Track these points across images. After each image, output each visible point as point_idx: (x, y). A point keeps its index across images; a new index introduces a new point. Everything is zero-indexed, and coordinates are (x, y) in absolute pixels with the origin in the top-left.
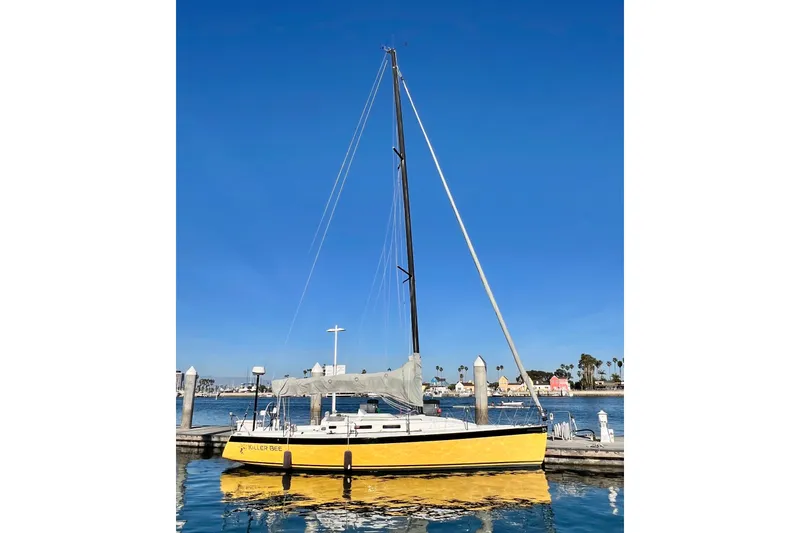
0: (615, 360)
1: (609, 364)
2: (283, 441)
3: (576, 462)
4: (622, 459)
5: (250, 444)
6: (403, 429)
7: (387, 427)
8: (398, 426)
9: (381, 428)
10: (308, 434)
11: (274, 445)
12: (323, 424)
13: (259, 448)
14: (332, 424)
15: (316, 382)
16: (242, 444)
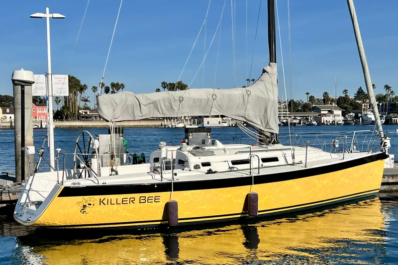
1: (95, 89)
3: (395, 188)
5: (102, 197)
6: (281, 161)
7: (264, 160)
8: (276, 159)
9: (261, 162)
10: (183, 176)
11: (147, 195)
12: (193, 160)
13: (120, 201)
14: (205, 159)
15: (164, 100)
16: (87, 197)
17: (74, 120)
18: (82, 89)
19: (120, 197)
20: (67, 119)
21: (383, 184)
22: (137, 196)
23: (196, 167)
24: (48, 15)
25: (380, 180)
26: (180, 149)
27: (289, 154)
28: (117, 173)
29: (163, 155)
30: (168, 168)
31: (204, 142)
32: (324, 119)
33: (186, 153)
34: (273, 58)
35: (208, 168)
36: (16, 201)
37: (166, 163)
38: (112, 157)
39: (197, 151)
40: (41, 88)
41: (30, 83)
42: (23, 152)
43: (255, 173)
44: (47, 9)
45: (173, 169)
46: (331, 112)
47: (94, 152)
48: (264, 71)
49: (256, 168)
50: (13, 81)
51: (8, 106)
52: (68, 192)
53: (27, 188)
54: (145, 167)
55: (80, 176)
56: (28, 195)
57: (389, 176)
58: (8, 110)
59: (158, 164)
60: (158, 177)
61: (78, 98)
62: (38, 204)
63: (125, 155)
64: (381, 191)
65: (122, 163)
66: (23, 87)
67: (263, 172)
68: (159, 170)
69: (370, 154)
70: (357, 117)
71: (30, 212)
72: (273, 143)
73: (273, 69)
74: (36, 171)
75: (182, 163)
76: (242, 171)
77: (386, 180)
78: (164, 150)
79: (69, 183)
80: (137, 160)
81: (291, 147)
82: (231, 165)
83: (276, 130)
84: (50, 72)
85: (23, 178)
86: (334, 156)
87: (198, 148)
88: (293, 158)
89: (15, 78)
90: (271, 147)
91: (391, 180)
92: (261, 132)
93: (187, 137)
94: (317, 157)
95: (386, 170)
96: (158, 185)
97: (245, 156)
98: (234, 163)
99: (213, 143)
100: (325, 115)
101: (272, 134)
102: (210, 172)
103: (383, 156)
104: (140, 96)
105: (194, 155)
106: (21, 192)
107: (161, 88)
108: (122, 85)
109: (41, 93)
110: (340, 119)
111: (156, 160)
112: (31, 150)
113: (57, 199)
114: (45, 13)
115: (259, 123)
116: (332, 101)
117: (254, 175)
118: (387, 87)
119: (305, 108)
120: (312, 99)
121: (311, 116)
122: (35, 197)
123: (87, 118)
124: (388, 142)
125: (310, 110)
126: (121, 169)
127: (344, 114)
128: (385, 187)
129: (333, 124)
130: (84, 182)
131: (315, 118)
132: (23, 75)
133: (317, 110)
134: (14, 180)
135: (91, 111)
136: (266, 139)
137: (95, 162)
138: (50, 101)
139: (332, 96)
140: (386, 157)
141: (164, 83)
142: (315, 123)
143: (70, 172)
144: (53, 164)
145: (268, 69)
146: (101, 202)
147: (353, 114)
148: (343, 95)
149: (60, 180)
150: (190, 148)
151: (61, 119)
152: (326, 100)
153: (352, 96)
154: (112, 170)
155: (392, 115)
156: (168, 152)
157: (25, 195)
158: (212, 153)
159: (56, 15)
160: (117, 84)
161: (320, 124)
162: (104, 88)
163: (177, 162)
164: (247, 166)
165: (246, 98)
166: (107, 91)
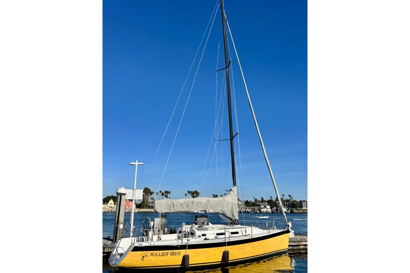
0: (161, 192)
1: (157, 194)
2: (183, 247)
3: (296, 248)
4: (307, 245)
5: (152, 252)
6: (240, 234)
7: (232, 233)
8: (237, 233)
9: (230, 234)
10: (193, 241)
11: (175, 251)
12: (198, 233)
13: (161, 254)
14: (203, 232)
15: (185, 203)
16: (144, 252)
17: (146, 208)
18: (152, 193)
19: (161, 252)
20: (143, 208)
21: (289, 246)
22: (170, 251)
23: (199, 236)
24: (137, 163)
25: (288, 244)
26: (192, 227)
27: (244, 230)
28: (160, 239)
29: (184, 230)
30: (185, 237)
31: (203, 223)
32: (262, 210)
33: (194, 229)
34: (234, 184)
35: (205, 237)
36: (111, 252)
37: (185, 234)
38: (159, 231)
39: (200, 228)
40: (130, 196)
41: (124, 194)
42: (117, 227)
43: (227, 240)
44: (137, 161)
45: (188, 237)
46: (265, 207)
47: (151, 228)
48: (231, 190)
49: (228, 237)
50: (117, 193)
52: (136, 249)
53: (117, 246)
54: (175, 236)
55: (143, 241)
56: (117, 250)
57: (292, 242)
59: (180, 235)
60: (180, 241)
61: (149, 198)
62: (121, 255)
63: (166, 229)
64: (289, 250)
65: (164, 234)
66: (121, 196)
67: (232, 240)
68: (181, 238)
69: (282, 231)
70: (277, 209)
71: (117, 260)
72: (236, 224)
73: (235, 189)
74: (122, 238)
75: (193, 234)
76: (221, 239)
77: (291, 244)
78: (184, 227)
79: (137, 244)
80: (172, 232)
81: (244, 226)
82: (216, 236)
83: (237, 218)
84: (135, 188)
85: (116, 241)
86: (265, 231)
87: (200, 226)
88: (246, 232)
89: (118, 192)
90: (235, 226)
91: (293, 244)
92: (230, 219)
93: (196, 220)
94: (257, 232)
95: (290, 238)
96: (180, 246)
97: (223, 231)
98: (218, 234)
99: (208, 224)
100: (262, 208)
101: (236, 220)
102: (206, 239)
103: (288, 232)
104: (174, 201)
105: (198, 230)
106: (114, 248)
107: (188, 194)
108: (170, 192)
109: (130, 198)
110: (270, 210)
111: (180, 232)
112: (121, 226)
113: (130, 252)
115: (229, 214)
116: (266, 201)
117: (227, 241)
118: (290, 196)
119: (254, 204)
120: (256, 200)
121: (256, 208)
122: (120, 251)
124: (290, 224)
125: (255, 206)
126: (163, 237)
127: (271, 208)
128: (291, 248)
129: (266, 212)
130: (144, 244)
131: (258, 210)
132: (122, 190)
133: (259, 206)
134: (112, 240)
136: (233, 222)
137: (150, 233)
138: (134, 200)
139: (265, 199)
140: (289, 232)
141: (189, 191)
142: (258, 212)
143: (138, 238)
144: (131, 234)
145: (232, 189)
146: (152, 254)
147: (275, 208)
148: (270, 199)
149: (133, 242)
150: (197, 226)
151: (141, 208)
152: (263, 201)
153: (274, 200)
154: (159, 238)
155: (293, 209)
156: (186, 228)
157: (115, 250)
158: (207, 229)
159: (140, 163)
161: (260, 212)
163: (190, 233)
164: (223, 236)
165: (223, 201)
166: (163, 194)
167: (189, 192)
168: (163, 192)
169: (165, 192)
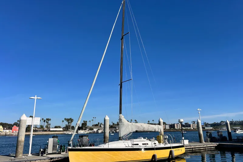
24: (36, 98)
44: (36, 96)
51: (6, 127)
58: (5, 128)
108: (50, 119)
114: (35, 97)
123: (36, 131)
135: (38, 128)
159: (38, 98)
160: (49, 119)
162: (43, 120)
166: (44, 121)
167: (65, 119)
168: (45, 119)
169: (47, 119)
